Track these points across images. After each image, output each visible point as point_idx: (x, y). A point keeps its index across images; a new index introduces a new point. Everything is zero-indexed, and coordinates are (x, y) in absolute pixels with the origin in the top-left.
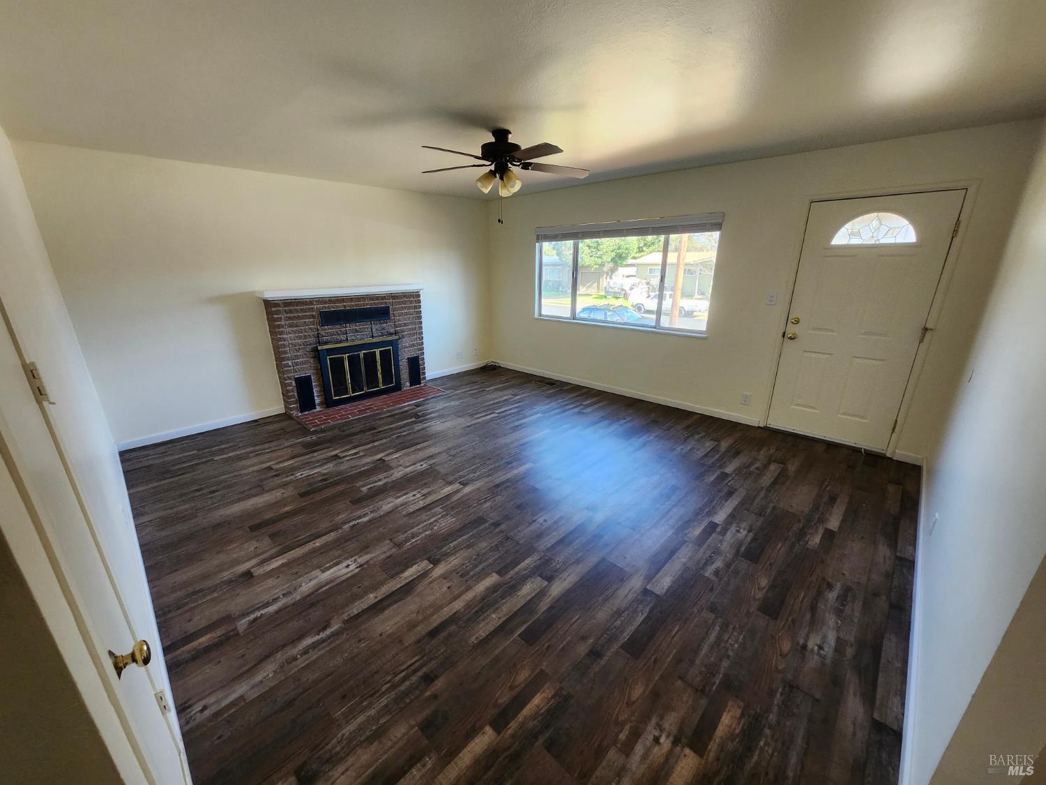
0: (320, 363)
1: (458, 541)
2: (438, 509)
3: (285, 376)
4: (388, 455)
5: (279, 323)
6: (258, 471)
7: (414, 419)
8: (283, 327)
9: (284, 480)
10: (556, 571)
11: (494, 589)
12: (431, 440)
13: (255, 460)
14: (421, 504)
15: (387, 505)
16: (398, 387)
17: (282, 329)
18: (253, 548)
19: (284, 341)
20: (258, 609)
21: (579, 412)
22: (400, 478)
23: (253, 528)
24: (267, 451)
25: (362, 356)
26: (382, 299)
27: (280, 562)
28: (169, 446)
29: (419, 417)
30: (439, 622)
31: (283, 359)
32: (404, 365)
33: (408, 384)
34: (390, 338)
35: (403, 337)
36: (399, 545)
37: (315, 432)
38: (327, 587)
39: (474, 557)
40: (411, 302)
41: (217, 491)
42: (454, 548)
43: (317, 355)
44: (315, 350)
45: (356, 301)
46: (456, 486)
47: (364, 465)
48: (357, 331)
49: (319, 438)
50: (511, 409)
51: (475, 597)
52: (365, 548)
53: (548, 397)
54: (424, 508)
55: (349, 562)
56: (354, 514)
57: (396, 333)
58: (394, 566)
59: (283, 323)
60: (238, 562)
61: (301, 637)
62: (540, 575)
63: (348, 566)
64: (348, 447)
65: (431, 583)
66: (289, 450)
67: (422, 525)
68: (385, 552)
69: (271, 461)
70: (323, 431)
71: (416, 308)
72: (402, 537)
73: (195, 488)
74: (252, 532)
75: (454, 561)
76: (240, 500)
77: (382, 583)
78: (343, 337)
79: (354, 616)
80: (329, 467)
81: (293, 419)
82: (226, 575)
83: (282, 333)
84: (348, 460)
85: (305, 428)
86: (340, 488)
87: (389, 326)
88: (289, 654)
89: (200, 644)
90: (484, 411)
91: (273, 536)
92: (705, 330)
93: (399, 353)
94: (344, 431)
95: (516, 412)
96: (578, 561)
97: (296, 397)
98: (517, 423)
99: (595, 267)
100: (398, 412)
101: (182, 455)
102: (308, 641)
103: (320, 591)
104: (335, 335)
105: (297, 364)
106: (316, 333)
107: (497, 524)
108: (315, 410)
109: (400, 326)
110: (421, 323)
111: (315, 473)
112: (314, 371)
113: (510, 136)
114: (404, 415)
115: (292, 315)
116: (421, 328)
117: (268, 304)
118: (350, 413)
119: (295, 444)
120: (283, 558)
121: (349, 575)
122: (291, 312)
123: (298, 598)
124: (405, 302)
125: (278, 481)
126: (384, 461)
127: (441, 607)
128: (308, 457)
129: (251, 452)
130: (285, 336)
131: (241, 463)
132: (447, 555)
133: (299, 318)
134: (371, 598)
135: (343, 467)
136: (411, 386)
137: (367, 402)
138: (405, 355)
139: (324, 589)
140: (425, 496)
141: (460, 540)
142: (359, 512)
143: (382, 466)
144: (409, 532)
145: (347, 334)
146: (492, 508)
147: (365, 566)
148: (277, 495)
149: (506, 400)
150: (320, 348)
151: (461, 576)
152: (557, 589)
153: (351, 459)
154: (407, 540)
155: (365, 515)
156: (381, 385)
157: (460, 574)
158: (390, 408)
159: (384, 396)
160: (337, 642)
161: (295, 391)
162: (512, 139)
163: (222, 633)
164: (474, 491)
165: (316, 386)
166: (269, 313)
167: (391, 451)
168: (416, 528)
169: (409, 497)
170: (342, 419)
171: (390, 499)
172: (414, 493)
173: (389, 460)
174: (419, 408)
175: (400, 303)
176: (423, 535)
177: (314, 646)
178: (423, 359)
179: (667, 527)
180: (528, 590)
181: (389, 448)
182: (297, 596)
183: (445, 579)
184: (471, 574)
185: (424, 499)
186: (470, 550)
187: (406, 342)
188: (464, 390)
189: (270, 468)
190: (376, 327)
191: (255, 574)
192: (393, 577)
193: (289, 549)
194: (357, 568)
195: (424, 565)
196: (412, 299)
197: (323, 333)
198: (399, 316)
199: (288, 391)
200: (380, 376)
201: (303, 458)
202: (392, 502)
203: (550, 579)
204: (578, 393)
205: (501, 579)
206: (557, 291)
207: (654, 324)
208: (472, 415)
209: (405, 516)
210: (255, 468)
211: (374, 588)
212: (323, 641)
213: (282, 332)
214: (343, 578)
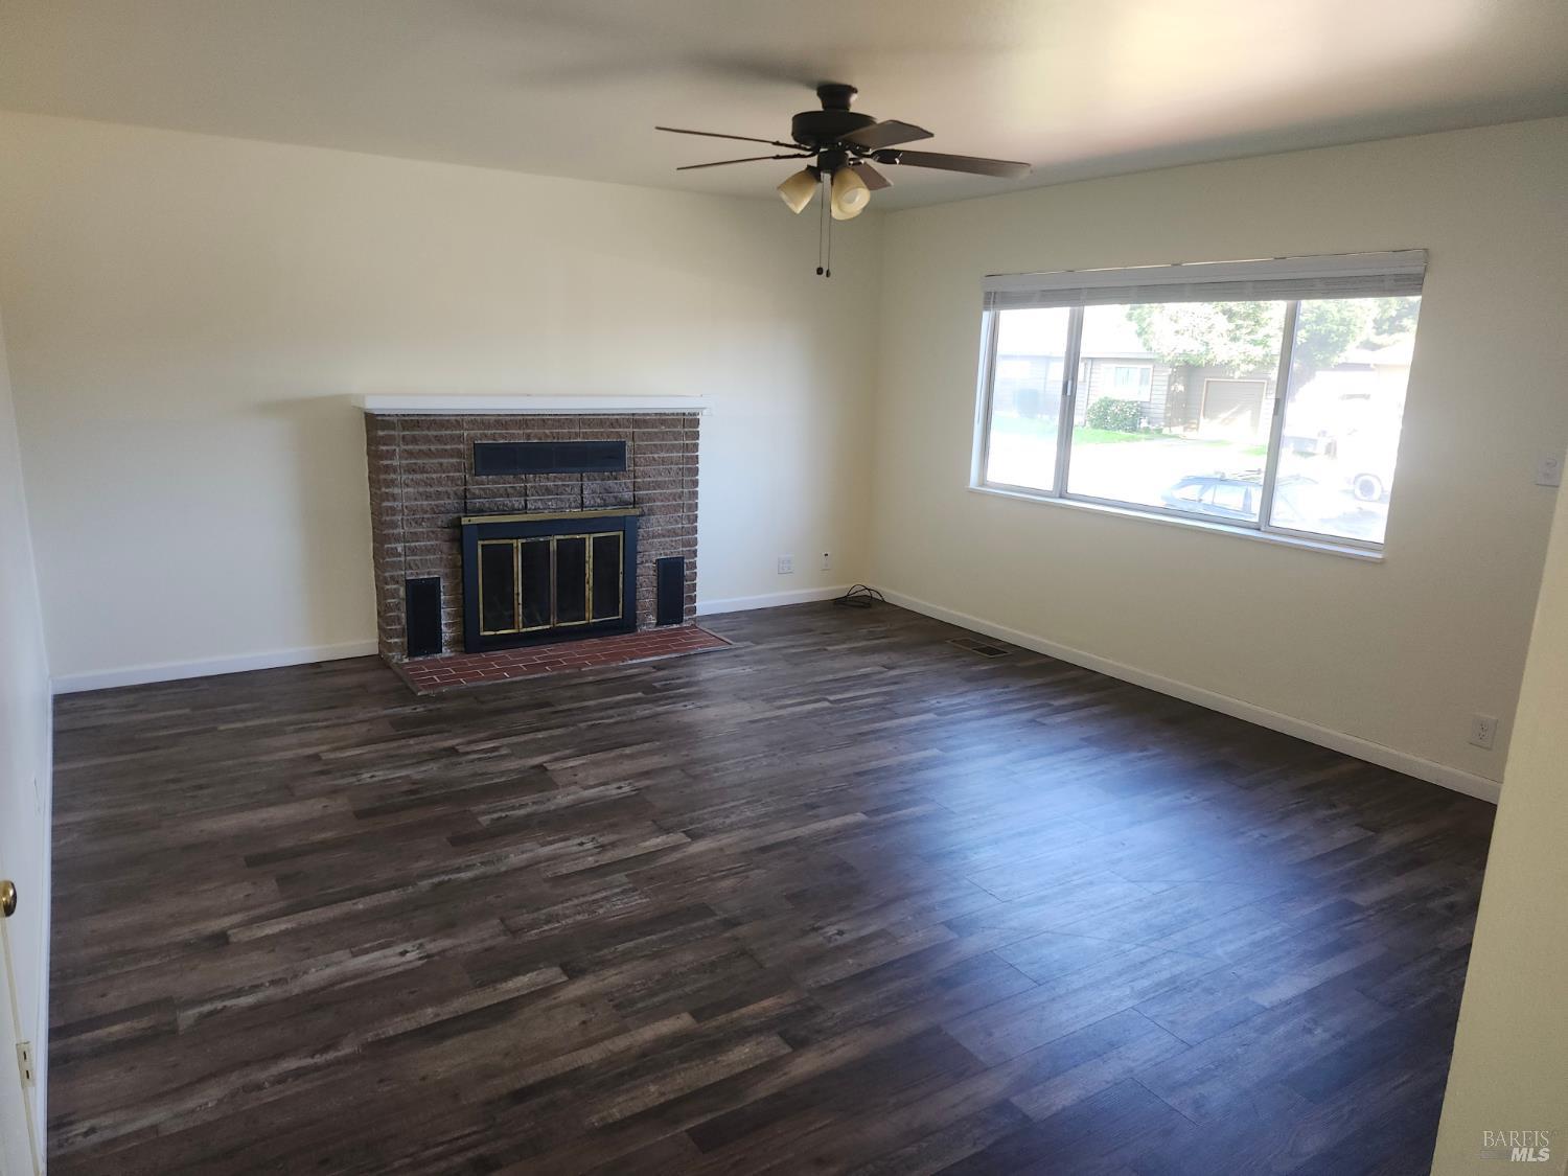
0: (462, 553)
1: (636, 941)
2: (621, 877)
3: (387, 574)
4: (556, 760)
5: (389, 462)
6: (291, 760)
7: (640, 694)
8: (395, 472)
9: (336, 782)
10: (819, 1032)
11: (676, 1039)
12: (658, 741)
13: (293, 739)
14: (590, 861)
15: (515, 857)
16: (628, 625)
17: (393, 476)
18: (242, 896)
19: (395, 500)
20: (222, 997)
21: (1032, 721)
22: (567, 807)
23: (252, 862)
24: (320, 724)
25: (553, 546)
26: (612, 425)
27: (283, 927)
28: (144, 694)
29: (655, 690)
30: (540, 1077)
31: (388, 538)
32: (647, 577)
33: (653, 619)
34: (620, 513)
35: (651, 512)
36: (515, 932)
37: (426, 699)
38: (352, 983)
39: (657, 977)
40: (677, 436)
41: (207, 786)
42: (624, 953)
43: (458, 536)
44: (456, 524)
45: (553, 427)
46: (677, 837)
47: (503, 773)
48: (548, 491)
49: (431, 710)
50: (868, 696)
51: (629, 1048)
52: (448, 927)
53: (971, 679)
54: (591, 870)
55: (408, 946)
56: (447, 863)
57: (635, 503)
58: (491, 967)
59: (396, 463)
60: (207, 914)
61: (279, 1056)
62: (781, 1034)
63: (403, 953)
64: (482, 735)
65: (550, 1008)
66: (364, 728)
67: (576, 902)
68: (483, 940)
69: (322, 744)
70: (442, 698)
71: (686, 448)
72: (525, 918)
73: (171, 776)
74: (248, 866)
75: (612, 978)
76: (242, 808)
77: (456, 993)
78: (518, 502)
79: (386, 1038)
80: (432, 769)
81: (389, 668)
82: (184, 933)
83: (392, 483)
84: (472, 761)
85: (408, 688)
86: (439, 810)
87: (622, 487)
88: (251, 1078)
89: (110, 1033)
90: (798, 694)
91: (283, 880)
92: (1381, 540)
93: (639, 549)
94: (483, 703)
95: (875, 705)
96: (876, 1023)
97: (404, 621)
98: (866, 728)
99: (1244, 367)
100: (614, 675)
101: (162, 714)
102: (291, 1064)
103: (337, 988)
104: (501, 496)
105: (413, 551)
106: (463, 488)
107: (730, 923)
108: (438, 656)
109: (648, 486)
110: (695, 483)
111: (399, 778)
112: (447, 571)
113: (854, 98)
114: (626, 683)
115: (417, 447)
116: (695, 494)
117: (373, 421)
118: (510, 668)
119: (378, 718)
120: (288, 921)
121: (400, 969)
122: (414, 440)
123: (296, 991)
124: (664, 436)
125: (325, 782)
126: (546, 769)
127: (555, 1054)
128: (394, 744)
129: (291, 724)
130: (396, 491)
131: (266, 742)
132: (604, 964)
133: (429, 454)
134: (428, 1015)
135: (455, 773)
136: (658, 624)
137: (549, 650)
138: (652, 551)
139: (347, 984)
140: (603, 847)
141: (642, 940)
142: (460, 861)
143: (539, 779)
144: (544, 911)
145: (526, 495)
146: (734, 891)
147: (436, 958)
148: (315, 808)
149: (866, 675)
150: (465, 521)
151: (615, 1006)
152: (807, 1064)
153: (480, 759)
154: (531, 927)
155: (469, 867)
156: (589, 614)
157: (616, 1002)
158: (598, 667)
159: (596, 641)
160: (341, 1075)
161: (403, 607)
162: (856, 104)
163: (151, 1024)
164: (712, 850)
165: (448, 603)
166: (372, 441)
167: (568, 752)
168: (560, 906)
169: (571, 846)
170: (489, 679)
171: (528, 845)
172: (583, 839)
173: (553, 770)
174: (660, 674)
175: (650, 436)
176: (570, 921)
177: (298, 1074)
178: (694, 566)
179: (1128, 991)
180: (741, 1055)
181: (565, 746)
182: (295, 988)
183: (583, 1005)
184: (640, 1005)
185: (599, 853)
186: (656, 962)
187: (656, 524)
188: (776, 645)
189: (316, 757)
190: (592, 486)
191: (233, 939)
192: (482, 985)
193: (305, 906)
194: (420, 959)
195: (552, 974)
196: (681, 429)
197: (474, 489)
198: (649, 467)
199: (388, 608)
200: (589, 594)
201: (382, 746)
202: (531, 851)
203: (799, 1044)
204: (1049, 679)
205: (697, 1026)
206: (1134, 429)
207: (1256, 519)
208: (769, 700)
209: (546, 880)
210: (289, 754)
211: (440, 999)
212: (317, 1068)
213: (393, 481)
214: (389, 972)
